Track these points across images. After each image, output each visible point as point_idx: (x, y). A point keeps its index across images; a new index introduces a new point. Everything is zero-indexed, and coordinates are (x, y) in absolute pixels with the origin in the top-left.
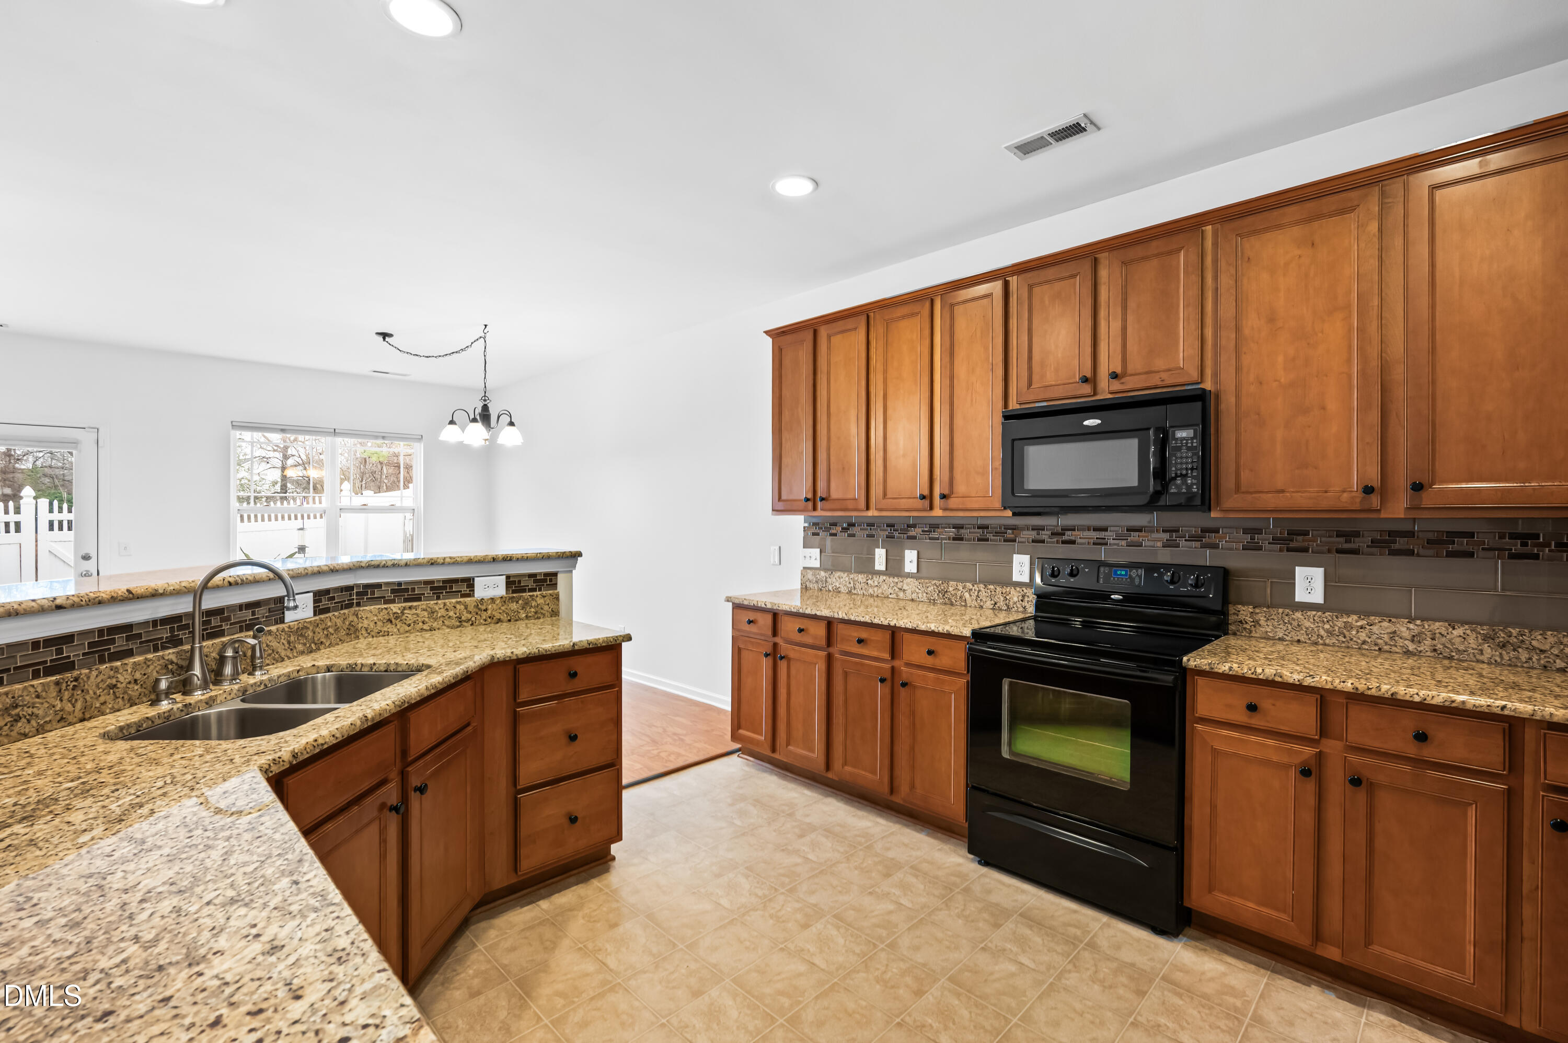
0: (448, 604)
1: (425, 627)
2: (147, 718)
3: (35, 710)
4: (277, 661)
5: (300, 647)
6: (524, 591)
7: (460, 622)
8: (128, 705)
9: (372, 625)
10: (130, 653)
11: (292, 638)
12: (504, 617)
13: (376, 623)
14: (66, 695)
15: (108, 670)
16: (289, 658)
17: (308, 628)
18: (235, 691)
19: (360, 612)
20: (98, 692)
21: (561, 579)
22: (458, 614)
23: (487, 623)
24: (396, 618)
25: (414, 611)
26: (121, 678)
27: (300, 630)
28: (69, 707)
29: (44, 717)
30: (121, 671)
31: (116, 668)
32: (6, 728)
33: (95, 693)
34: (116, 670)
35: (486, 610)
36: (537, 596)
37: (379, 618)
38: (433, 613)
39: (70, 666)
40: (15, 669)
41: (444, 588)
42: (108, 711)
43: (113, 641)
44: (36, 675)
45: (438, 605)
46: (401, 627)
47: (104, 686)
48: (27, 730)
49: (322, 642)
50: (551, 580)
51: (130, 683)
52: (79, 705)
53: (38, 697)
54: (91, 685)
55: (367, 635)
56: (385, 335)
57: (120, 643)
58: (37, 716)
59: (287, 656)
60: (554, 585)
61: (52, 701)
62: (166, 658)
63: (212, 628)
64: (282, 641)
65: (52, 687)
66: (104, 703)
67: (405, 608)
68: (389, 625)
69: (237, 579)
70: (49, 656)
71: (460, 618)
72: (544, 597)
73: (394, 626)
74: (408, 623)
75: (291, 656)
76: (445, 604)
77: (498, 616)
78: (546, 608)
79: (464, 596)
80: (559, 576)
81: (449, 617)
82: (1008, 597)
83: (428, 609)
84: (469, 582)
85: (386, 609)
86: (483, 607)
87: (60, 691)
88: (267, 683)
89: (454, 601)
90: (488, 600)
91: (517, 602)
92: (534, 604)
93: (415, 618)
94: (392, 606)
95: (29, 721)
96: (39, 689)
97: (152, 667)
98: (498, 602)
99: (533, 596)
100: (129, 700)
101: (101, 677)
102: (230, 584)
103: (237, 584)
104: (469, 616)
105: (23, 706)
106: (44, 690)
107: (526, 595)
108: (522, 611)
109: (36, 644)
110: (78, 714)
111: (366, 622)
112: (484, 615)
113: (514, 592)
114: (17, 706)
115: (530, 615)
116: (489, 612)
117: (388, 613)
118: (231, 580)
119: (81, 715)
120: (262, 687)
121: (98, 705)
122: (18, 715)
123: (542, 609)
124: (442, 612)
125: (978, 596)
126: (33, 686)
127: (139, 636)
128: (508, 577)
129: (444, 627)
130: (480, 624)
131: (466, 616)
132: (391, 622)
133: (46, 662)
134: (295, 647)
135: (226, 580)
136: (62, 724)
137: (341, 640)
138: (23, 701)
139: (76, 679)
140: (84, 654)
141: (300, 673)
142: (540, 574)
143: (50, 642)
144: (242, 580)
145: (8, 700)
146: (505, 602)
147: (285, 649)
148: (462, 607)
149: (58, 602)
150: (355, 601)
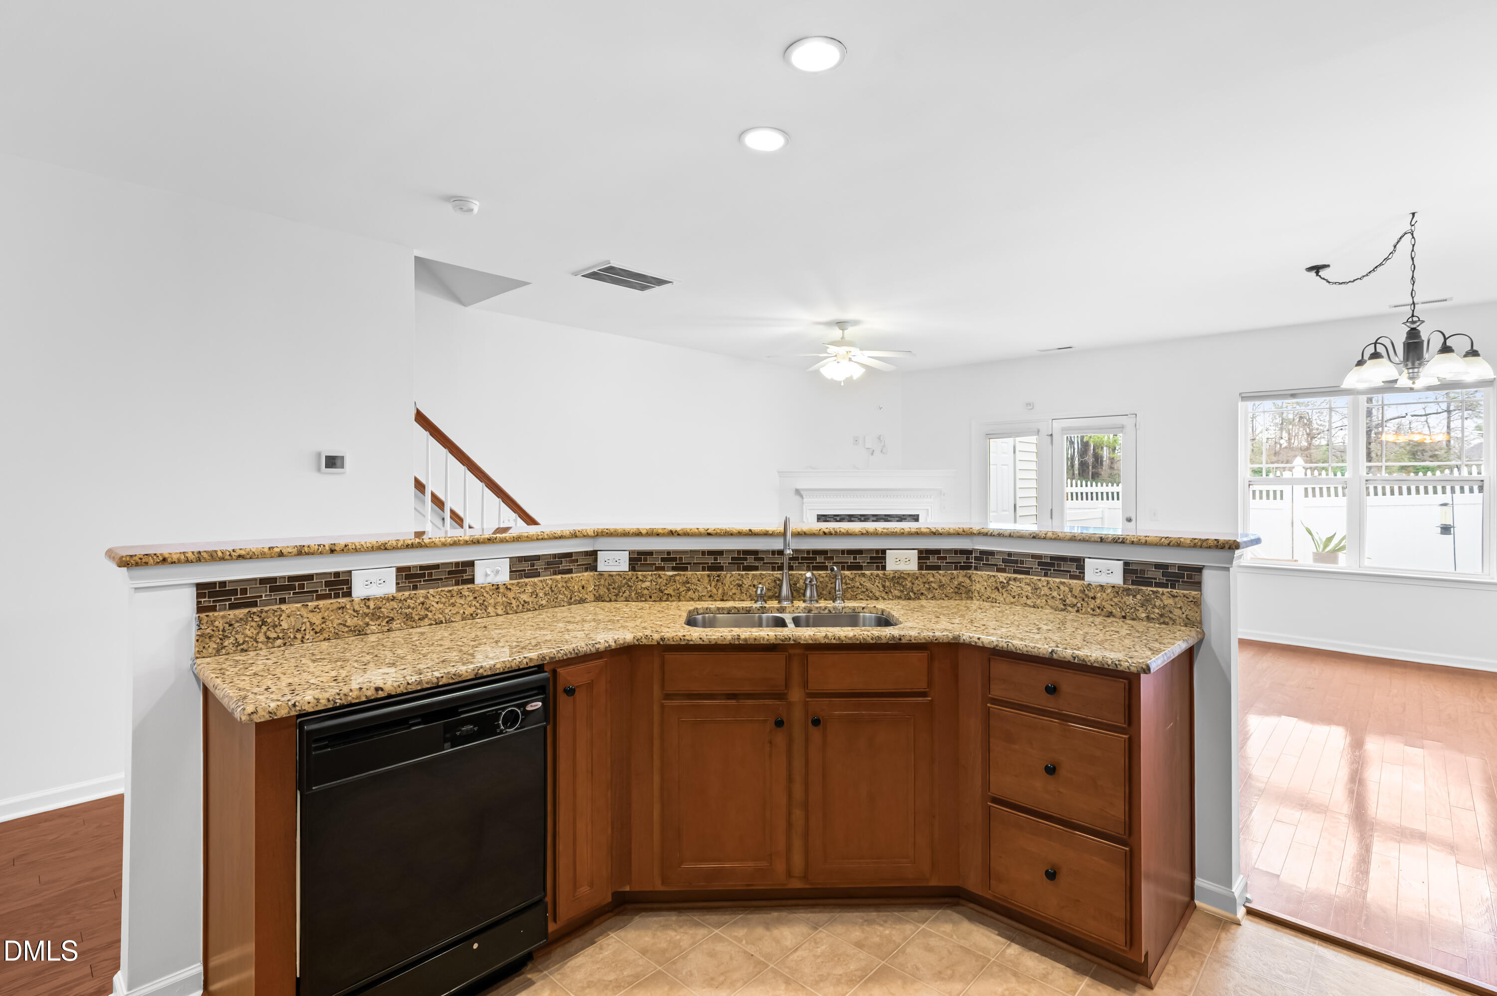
0: (1051, 582)
1: (1029, 602)
2: (735, 607)
3: (697, 587)
4: (871, 599)
5: (897, 593)
6: (1149, 584)
7: (1065, 605)
8: (749, 599)
9: (983, 590)
10: (756, 568)
11: (887, 584)
12: (1117, 611)
13: (986, 588)
14: (713, 584)
15: (737, 575)
16: (884, 599)
17: (906, 579)
18: (801, 608)
19: (973, 575)
20: (731, 587)
21: (1208, 578)
22: (1062, 596)
23: (1095, 613)
24: (1003, 587)
25: (1018, 584)
26: (745, 582)
27: (899, 578)
28: (714, 591)
29: (702, 592)
30: (745, 577)
31: (742, 575)
32: (684, 593)
33: (729, 587)
34: (742, 576)
35: (1094, 598)
36: (1163, 594)
37: (989, 584)
38: (1037, 589)
39: (721, 568)
40: (694, 563)
41: (1052, 565)
42: (737, 599)
43: (746, 559)
44: (704, 569)
45: (1042, 581)
46: (1007, 597)
47: (735, 584)
48: (693, 597)
49: (922, 594)
50: (1190, 577)
51: (750, 586)
52: (720, 591)
53: (699, 580)
54: (727, 580)
55: (979, 598)
56: (1317, 269)
57: (750, 560)
58: (698, 591)
59: (882, 597)
60: (1198, 585)
61: (706, 585)
62: (775, 576)
63: (816, 563)
64: (876, 584)
65: (706, 577)
66: (734, 594)
67: (1010, 579)
68: (997, 593)
69: (832, 530)
70: (710, 560)
71: (1065, 601)
72: (1174, 597)
73: (1000, 595)
74: (1013, 594)
75: (886, 597)
76: (1048, 583)
77: (1109, 608)
78: (1177, 612)
79: (1072, 577)
80: (1206, 573)
81: (1053, 597)
83: (1032, 585)
84: (1079, 562)
85: (994, 576)
86: (1091, 594)
87: (710, 580)
88: (831, 610)
89: (1058, 580)
90: (1096, 586)
91: (1134, 596)
92: (1158, 603)
93: (1018, 591)
94: (999, 574)
95: (694, 592)
96: (699, 577)
97: (765, 580)
98: (1109, 591)
99: (1157, 592)
100: (750, 596)
101: (732, 579)
102: (825, 533)
103: (830, 534)
104: (1075, 601)
105: (691, 583)
106: (702, 578)
107: (1148, 590)
108: (1141, 609)
109: (703, 552)
110: (720, 596)
111: (978, 585)
112: (1092, 604)
113: (1133, 583)
114: (688, 583)
115: (1152, 616)
116: (1098, 601)
117: (996, 581)
118: (827, 531)
119: (721, 597)
120: (827, 611)
121: (731, 594)
122: (689, 587)
123: (1171, 612)
124: (1045, 591)
126: (696, 574)
127: (762, 559)
128: (1126, 564)
129: (1047, 606)
130: (1087, 613)
131: (1070, 600)
132: (998, 590)
133: (708, 563)
134: (890, 591)
135: (822, 531)
136: (711, 599)
137: (946, 596)
138: (691, 581)
139: (719, 576)
140: (729, 563)
141: (865, 610)
142: (1174, 565)
143: (711, 553)
144: (836, 532)
145: (684, 579)
146: (1117, 593)
147: (879, 591)
148: (1067, 589)
149: (709, 531)
150: (973, 565)
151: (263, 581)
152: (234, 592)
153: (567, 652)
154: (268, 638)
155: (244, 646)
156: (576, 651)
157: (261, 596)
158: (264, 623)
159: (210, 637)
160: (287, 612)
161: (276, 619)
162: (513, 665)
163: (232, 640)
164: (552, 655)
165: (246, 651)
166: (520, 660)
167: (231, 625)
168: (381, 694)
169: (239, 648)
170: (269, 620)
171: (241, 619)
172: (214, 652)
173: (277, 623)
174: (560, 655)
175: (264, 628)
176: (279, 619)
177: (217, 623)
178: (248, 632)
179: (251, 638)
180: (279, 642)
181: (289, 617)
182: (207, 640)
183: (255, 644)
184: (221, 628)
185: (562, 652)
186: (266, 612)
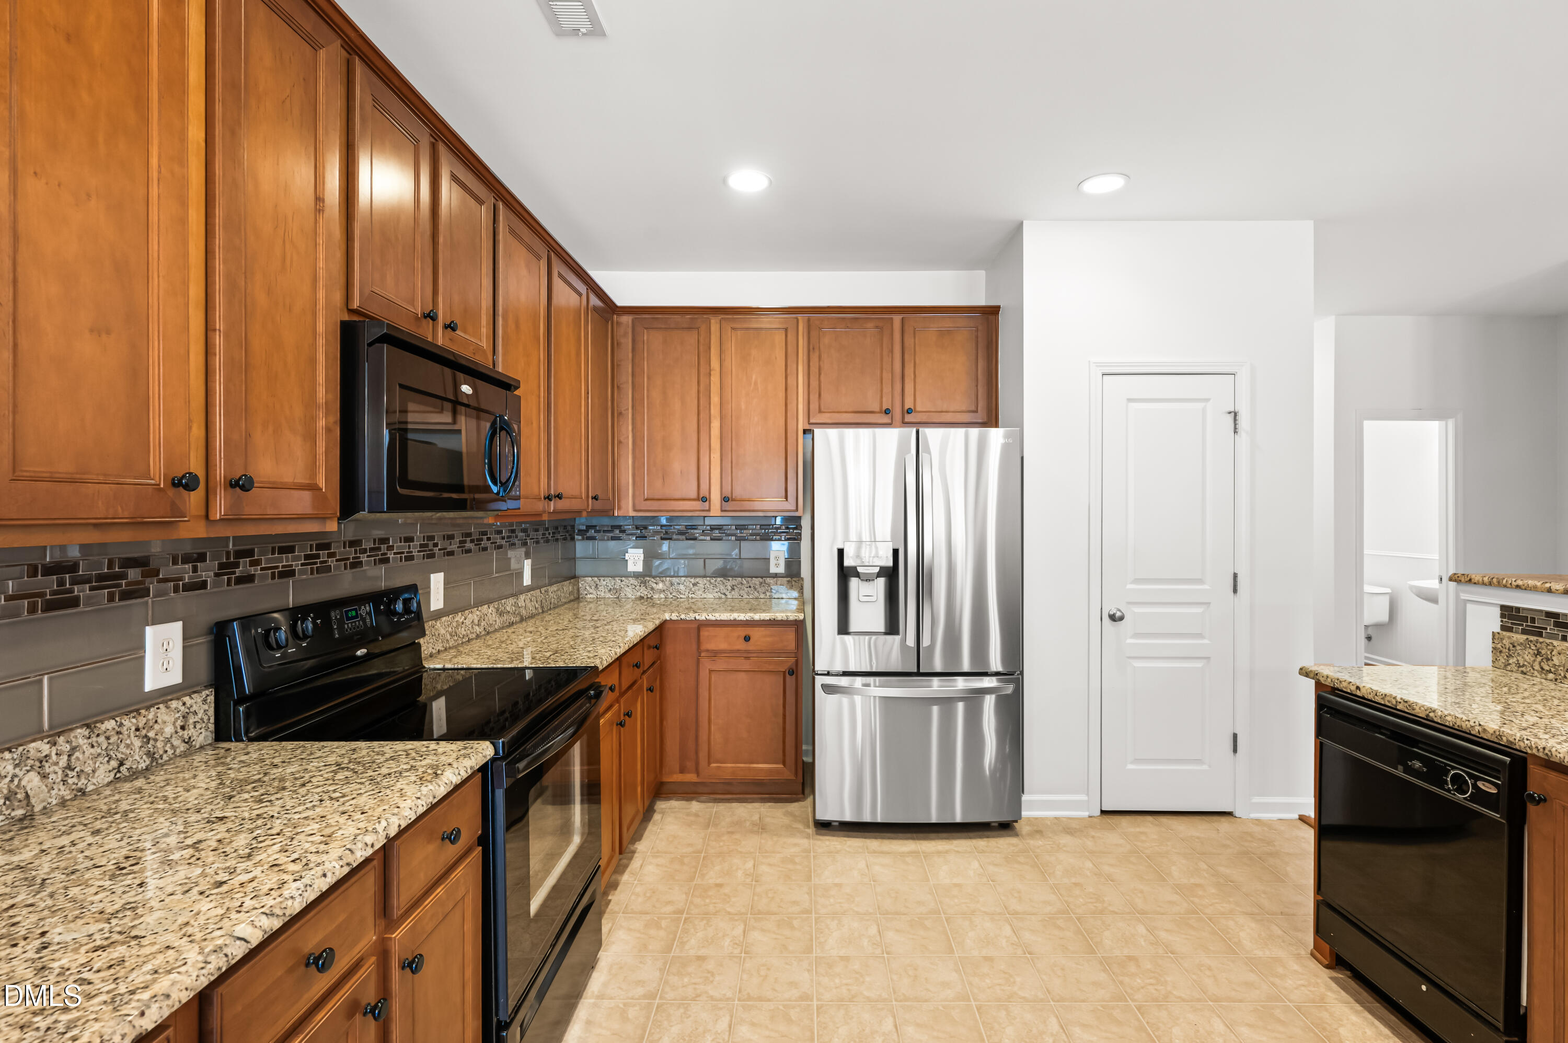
82: (151, 734)
125: (69, 767)
151: (1549, 615)
152: (1525, 619)
153: (1534, 746)
154: (1542, 668)
155: (1523, 669)
156: (1546, 751)
157: (1546, 629)
158: (1539, 653)
159: (1501, 652)
160: (1559, 648)
161: (1549, 653)
162: (1464, 725)
163: (1515, 660)
164: (1511, 739)
165: (1525, 674)
166: (1473, 724)
167: (1514, 646)
168: (1358, 693)
169: (1521, 669)
170: (1543, 652)
171: (1522, 644)
172: (1503, 665)
173: (1549, 657)
174: (1521, 744)
175: (1539, 659)
176: (1551, 653)
177: (1504, 641)
178: (1527, 658)
179: (1529, 663)
180: (1551, 676)
181: (1560, 654)
182: (1498, 654)
183: (1532, 671)
184: (1507, 647)
185: (1526, 742)
186: (1541, 643)
